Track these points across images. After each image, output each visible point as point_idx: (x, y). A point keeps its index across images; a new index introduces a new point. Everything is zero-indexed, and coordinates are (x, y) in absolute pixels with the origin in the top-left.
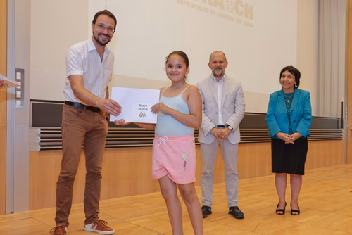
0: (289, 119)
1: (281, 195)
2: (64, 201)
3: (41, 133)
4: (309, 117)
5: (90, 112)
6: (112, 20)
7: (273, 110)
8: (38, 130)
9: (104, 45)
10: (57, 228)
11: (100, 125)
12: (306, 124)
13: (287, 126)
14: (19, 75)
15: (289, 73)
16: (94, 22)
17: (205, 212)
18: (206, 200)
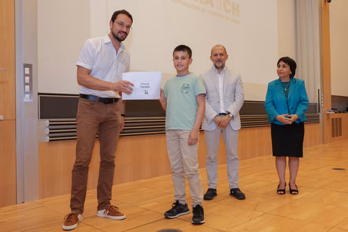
0: (288, 106)
2: (78, 189)
5: (103, 104)
6: (130, 19)
7: (272, 98)
16: (113, 20)
17: (211, 194)
18: (211, 183)
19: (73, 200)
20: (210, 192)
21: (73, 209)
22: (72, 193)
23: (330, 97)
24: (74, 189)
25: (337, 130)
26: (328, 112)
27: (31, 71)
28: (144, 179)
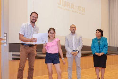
0: (99, 48)
2: (20, 77)
3: (13, 54)
4: (107, 47)
5: (29, 46)
6: (37, 15)
7: (94, 45)
8: (12, 53)
9: (34, 23)
12: (106, 49)
13: (98, 50)
14: (5, 35)
15: (99, 31)
16: (31, 16)
18: (69, 77)
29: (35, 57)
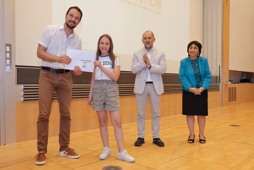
1: (191, 129)
2: (42, 135)
3: (24, 89)
4: (209, 76)
6: (79, 13)
7: (184, 72)
8: (22, 86)
10: (39, 155)
11: (64, 83)
12: (207, 81)
14: (8, 48)
15: (196, 46)
17: (140, 142)
18: (140, 134)
19: (39, 143)
20: (139, 140)
21: (39, 150)
22: (38, 139)
23: (228, 72)
24: (39, 136)
25: (232, 96)
26: (226, 83)
27: (10, 49)
28: (90, 129)
29: (71, 94)
